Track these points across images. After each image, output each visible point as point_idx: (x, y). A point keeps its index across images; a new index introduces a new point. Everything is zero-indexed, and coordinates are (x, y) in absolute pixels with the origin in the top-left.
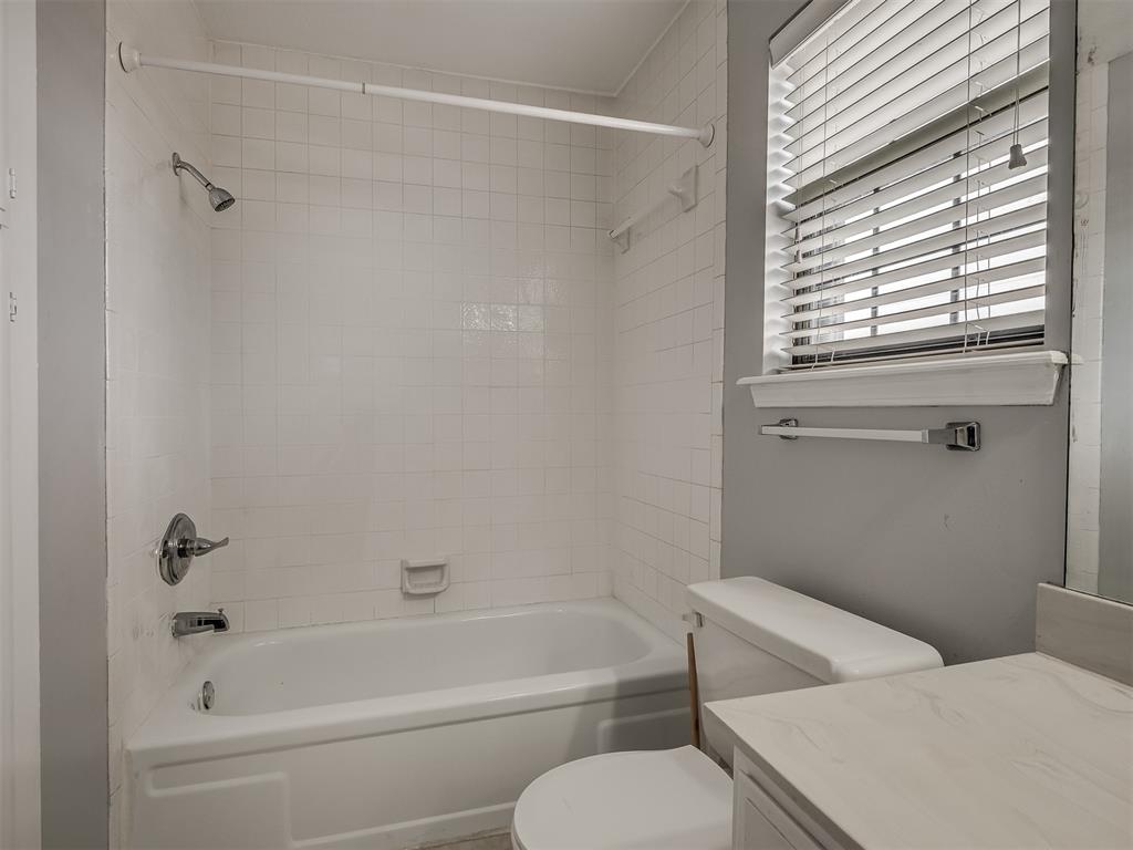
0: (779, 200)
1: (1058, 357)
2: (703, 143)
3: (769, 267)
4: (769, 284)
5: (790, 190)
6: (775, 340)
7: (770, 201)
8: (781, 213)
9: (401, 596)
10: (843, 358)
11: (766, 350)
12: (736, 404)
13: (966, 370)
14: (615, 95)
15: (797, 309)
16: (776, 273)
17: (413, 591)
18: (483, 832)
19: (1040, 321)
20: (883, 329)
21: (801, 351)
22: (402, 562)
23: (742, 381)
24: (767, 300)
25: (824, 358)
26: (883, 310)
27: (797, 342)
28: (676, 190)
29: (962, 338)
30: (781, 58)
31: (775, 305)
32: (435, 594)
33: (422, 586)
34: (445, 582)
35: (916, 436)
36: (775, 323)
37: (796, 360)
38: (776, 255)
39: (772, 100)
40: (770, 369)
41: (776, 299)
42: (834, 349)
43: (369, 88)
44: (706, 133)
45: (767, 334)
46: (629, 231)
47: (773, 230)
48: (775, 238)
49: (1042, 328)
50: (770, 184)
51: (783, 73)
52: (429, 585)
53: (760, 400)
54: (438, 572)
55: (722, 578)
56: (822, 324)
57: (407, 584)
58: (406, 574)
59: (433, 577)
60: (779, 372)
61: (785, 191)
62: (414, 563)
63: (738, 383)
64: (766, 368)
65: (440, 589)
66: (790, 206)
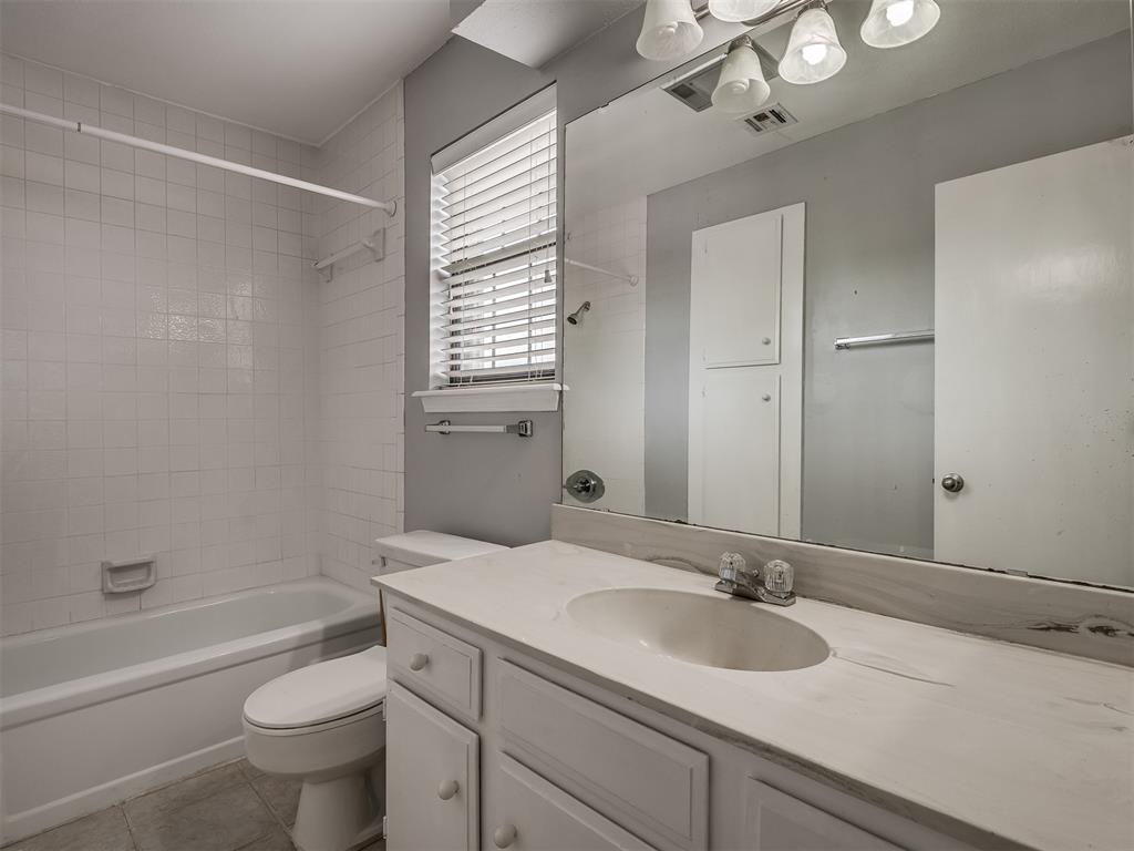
0: (439, 268)
1: (557, 387)
2: (389, 213)
3: (432, 315)
4: (433, 326)
5: (447, 263)
6: (438, 366)
7: (432, 268)
8: (441, 278)
9: (103, 598)
10: (478, 380)
11: (431, 373)
12: (413, 409)
13: (524, 392)
14: (318, 145)
15: (453, 346)
16: (437, 319)
17: (116, 590)
18: (207, 768)
19: (553, 367)
20: (499, 363)
21: (455, 374)
22: (103, 564)
23: (416, 394)
24: (432, 338)
25: (466, 380)
26: (499, 352)
27: (453, 368)
28: (367, 243)
29: (527, 373)
30: (438, 172)
31: (437, 342)
32: (140, 591)
33: (126, 585)
34: (152, 578)
35: (501, 429)
36: (437, 354)
37: (452, 380)
38: (437, 307)
39: (433, 198)
40: (435, 385)
41: (438, 338)
42: (472, 374)
43: (83, 128)
44: (390, 206)
45: (432, 361)
46: (332, 266)
47: (435, 289)
48: (437, 294)
49: (554, 371)
50: (432, 257)
51: (440, 180)
52: (133, 583)
53: (427, 409)
54: (145, 570)
55: (405, 531)
56: (468, 357)
57: (110, 585)
58: (108, 574)
59: (140, 575)
60: (440, 388)
61: (443, 263)
62: (117, 562)
63: (414, 395)
64: (431, 386)
65: (149, 585)
66: (447, 273)
